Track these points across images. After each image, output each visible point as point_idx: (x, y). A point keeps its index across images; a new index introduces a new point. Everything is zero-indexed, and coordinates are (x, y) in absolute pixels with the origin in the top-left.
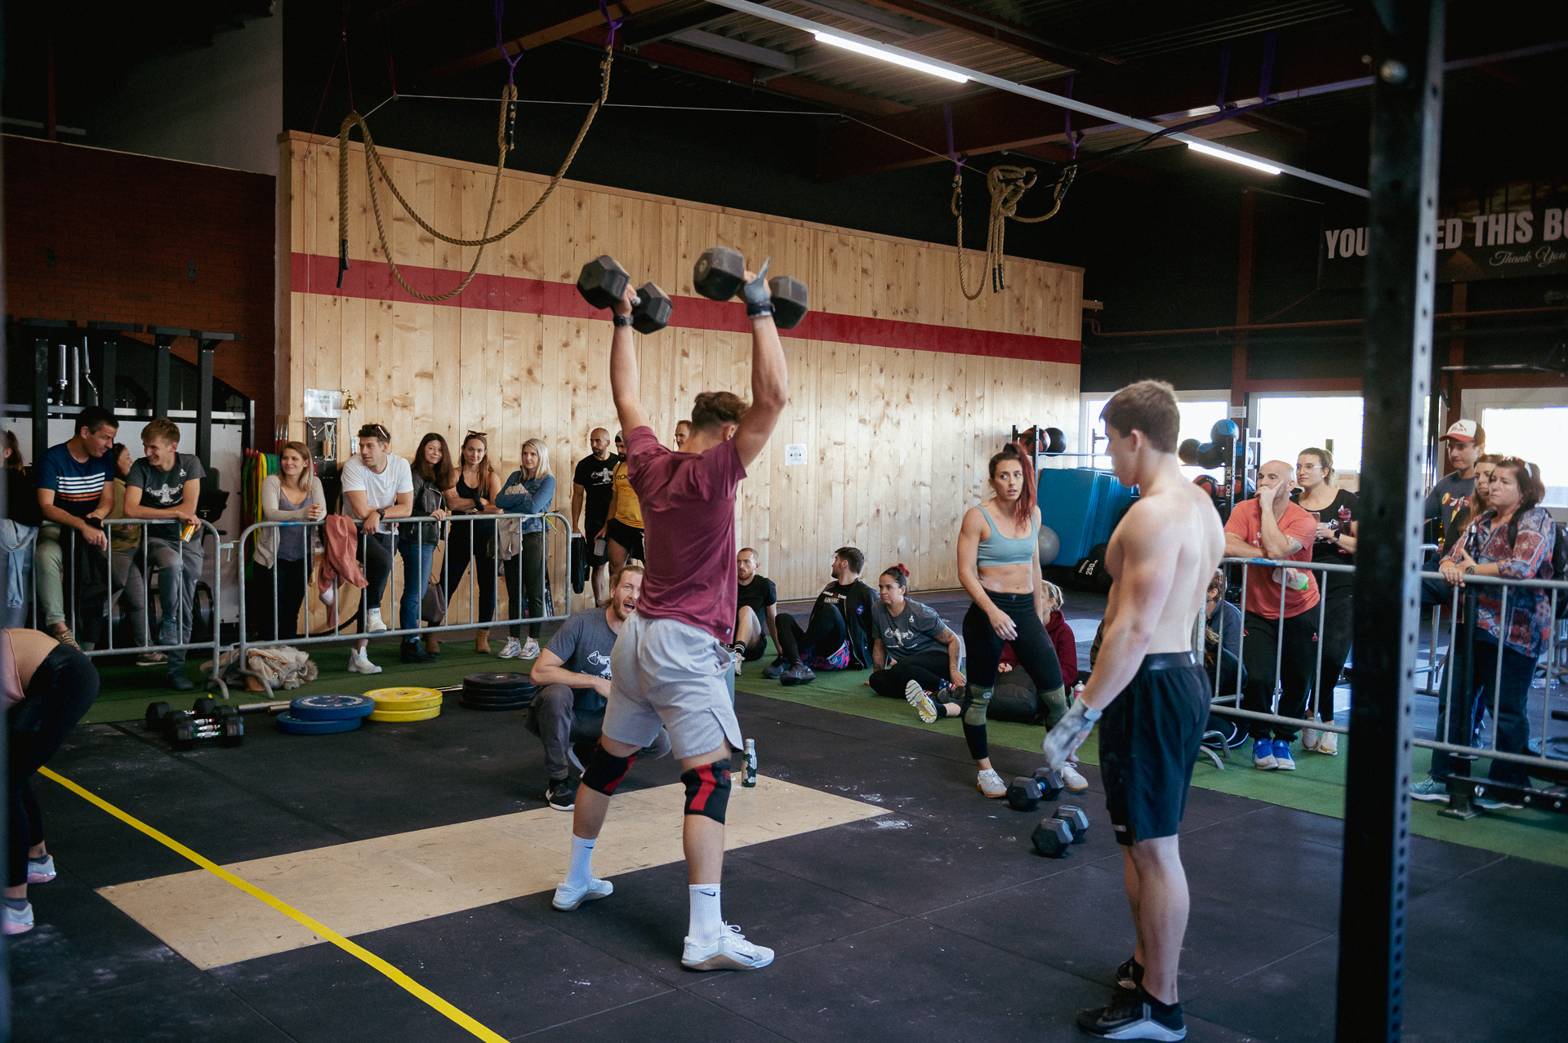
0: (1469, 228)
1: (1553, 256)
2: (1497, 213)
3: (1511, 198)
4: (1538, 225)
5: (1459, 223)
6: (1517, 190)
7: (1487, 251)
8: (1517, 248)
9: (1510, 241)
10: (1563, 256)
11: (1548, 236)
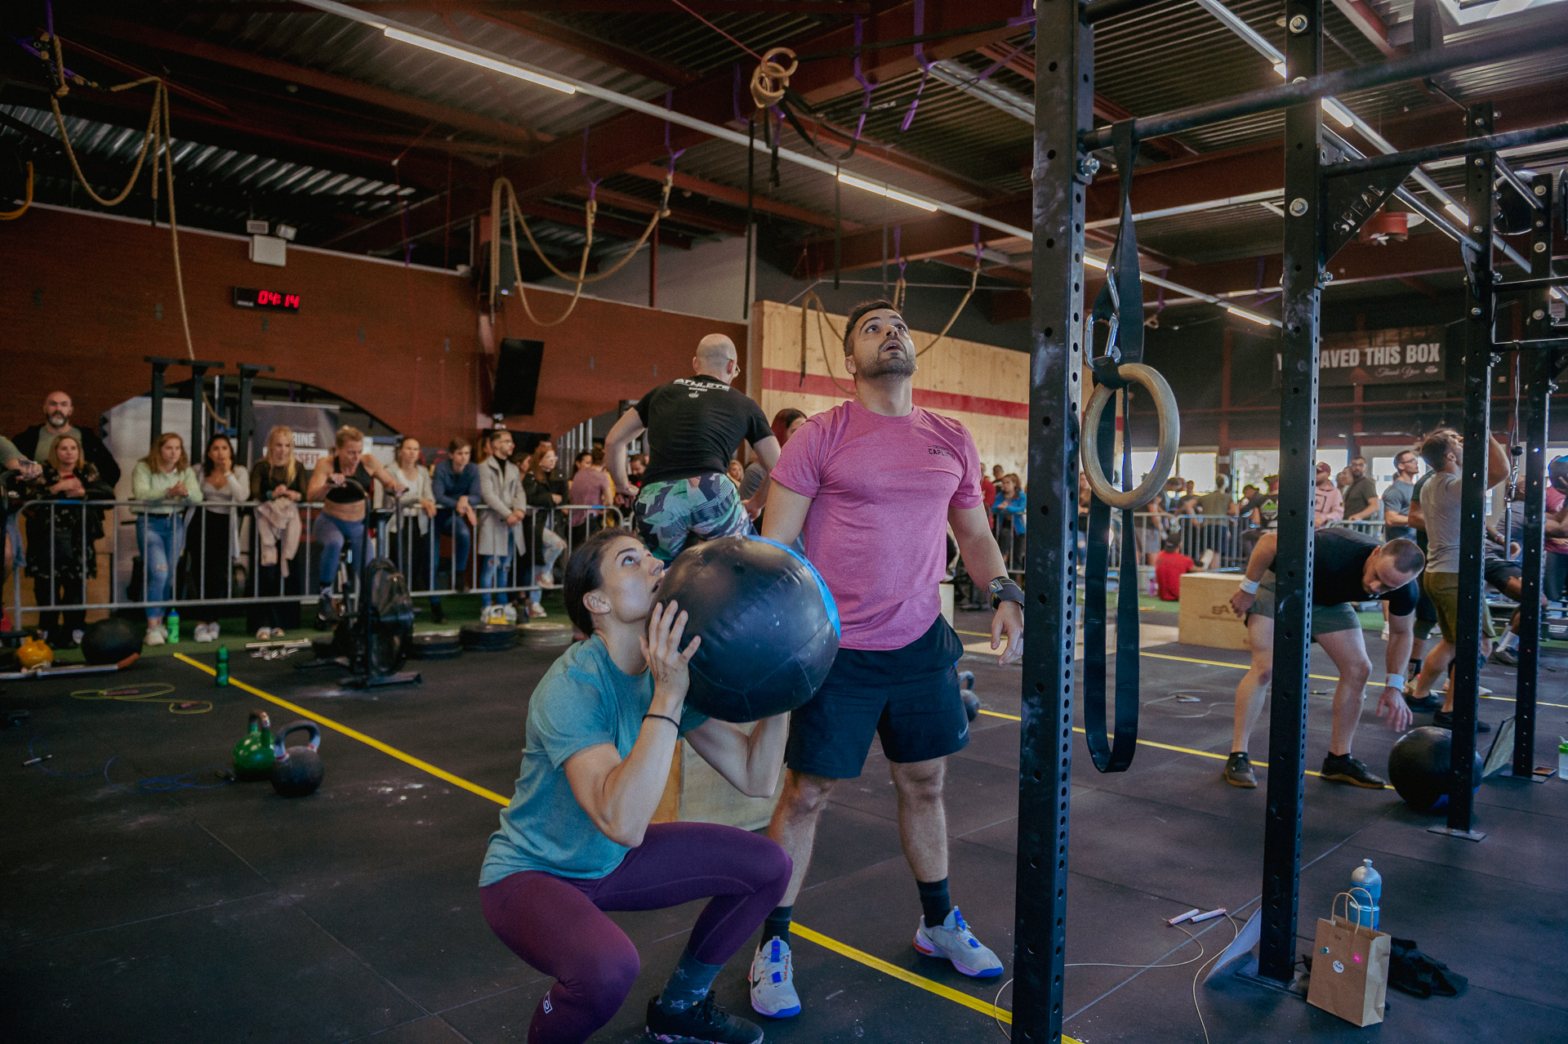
0: (1363, 355)
1: (1412, 372)
2: (1380, 347)
3: (1387, 338)
4: (1403, 354)
5: (1357, 351)
6: (1391, 333)
7: (1374, 368)
8: (1391, 367)
9: (1387, 362)
10: (1417, 372)
11: (1409, 361)
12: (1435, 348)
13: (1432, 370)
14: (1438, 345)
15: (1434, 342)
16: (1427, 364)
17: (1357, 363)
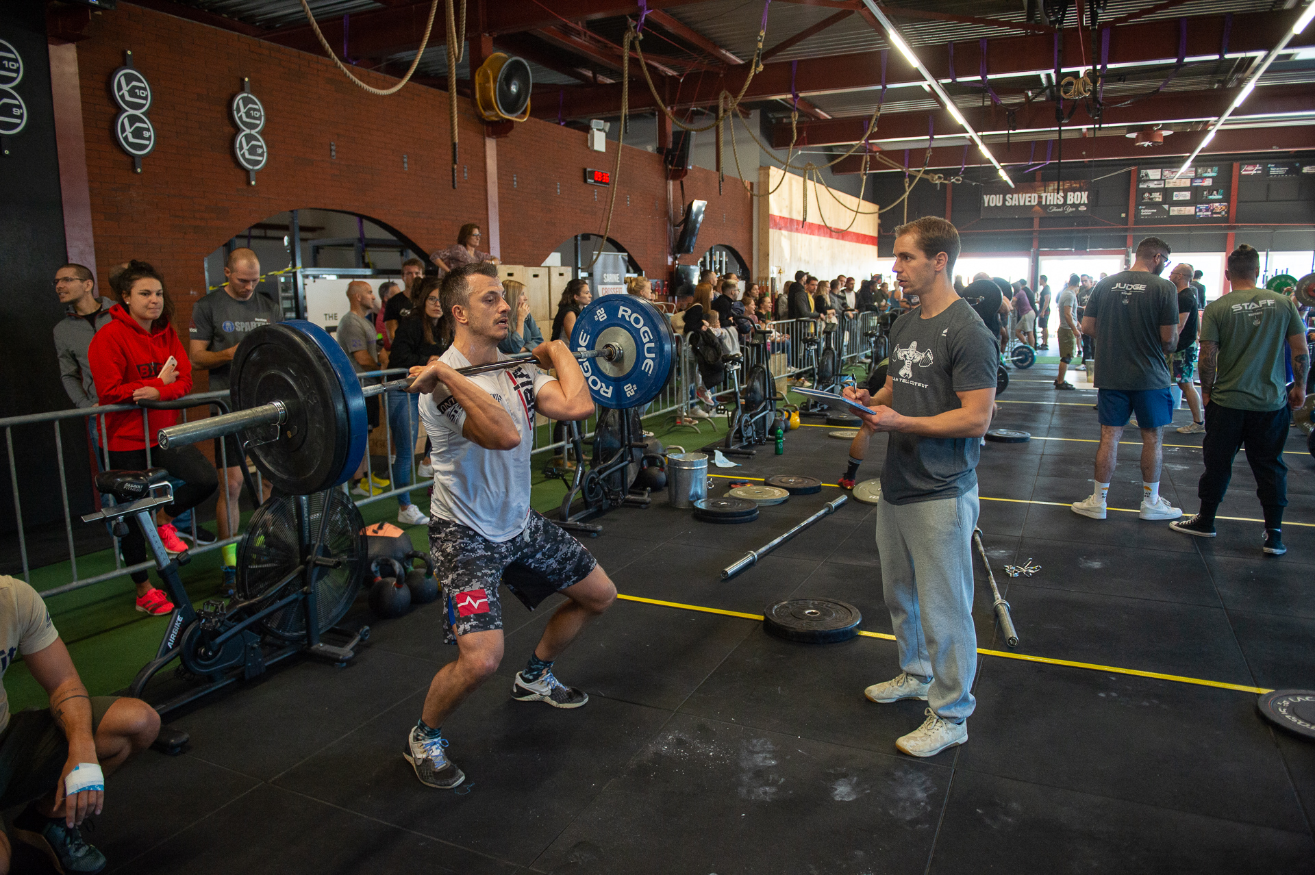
0: (1040, 197)
1: (1071, 209)
2: (1051, 192)
3: (1057, 187)
4: (1065, 198)
5: (1036, 195)
6: (1059, 184)
7: (1047, 206)
8: (1058, 206)
9: (1055, 203)
10: (1074, 209)
11: (1069, 202)
12: (1085, 194)
13: (1083, 208)
14: (1087, 193)
15: (1085, 191)
16: (1080, 205)
17: (1036, 203)
